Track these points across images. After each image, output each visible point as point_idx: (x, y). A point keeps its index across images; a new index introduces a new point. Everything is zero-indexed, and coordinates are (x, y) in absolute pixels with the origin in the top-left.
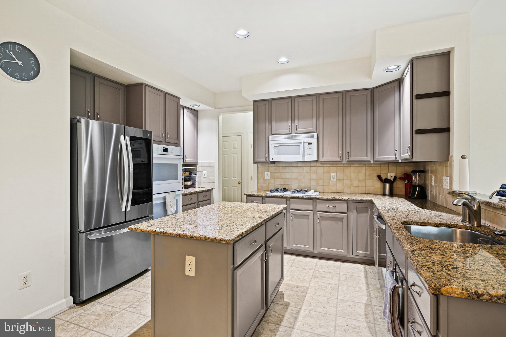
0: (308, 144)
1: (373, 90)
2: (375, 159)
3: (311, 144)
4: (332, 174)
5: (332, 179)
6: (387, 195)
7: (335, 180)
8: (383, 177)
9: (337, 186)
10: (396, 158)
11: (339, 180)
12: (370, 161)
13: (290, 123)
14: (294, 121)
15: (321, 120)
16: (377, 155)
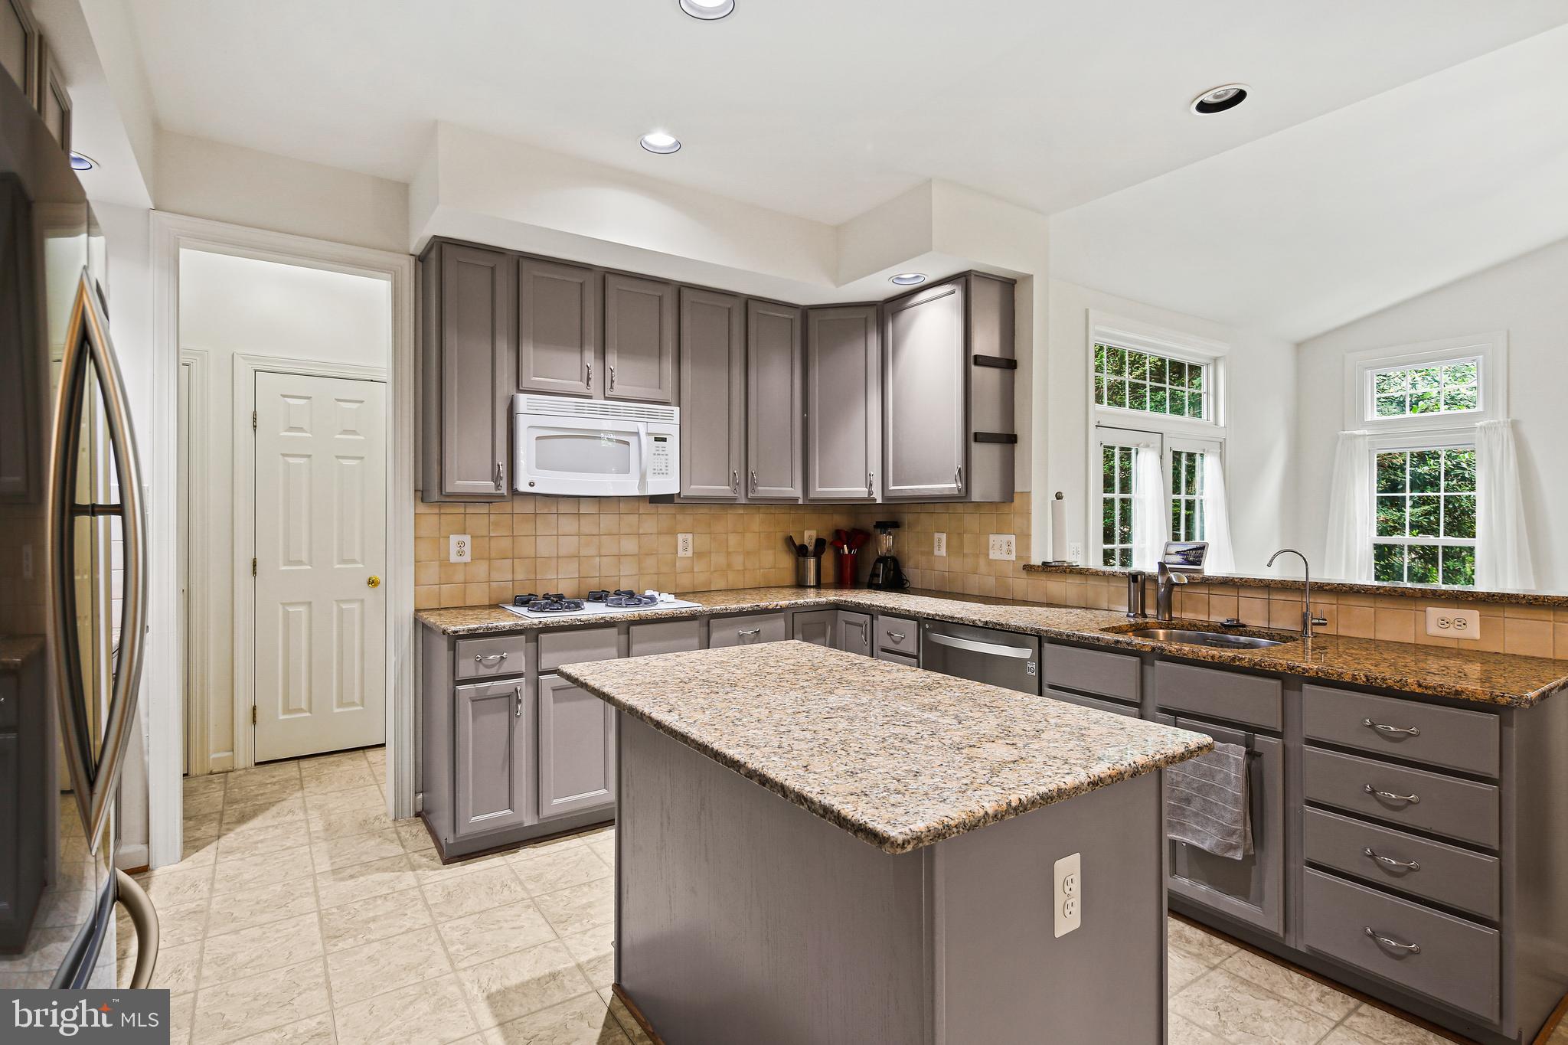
0: (656, 439)
1: (806, 313)
2: (812, 495)
3: (664, 440)
4: (681, 537)
5: (681, 553)
6: (810, 587)
7: (689, 554)
8: (797, 543)
9: (692, 571)
10: (870, 493)
11: (698, 554)
12: (797, 500)
13: (590, 358)
14: (602, 354)
15: (686, 367)
16: (817, 485)
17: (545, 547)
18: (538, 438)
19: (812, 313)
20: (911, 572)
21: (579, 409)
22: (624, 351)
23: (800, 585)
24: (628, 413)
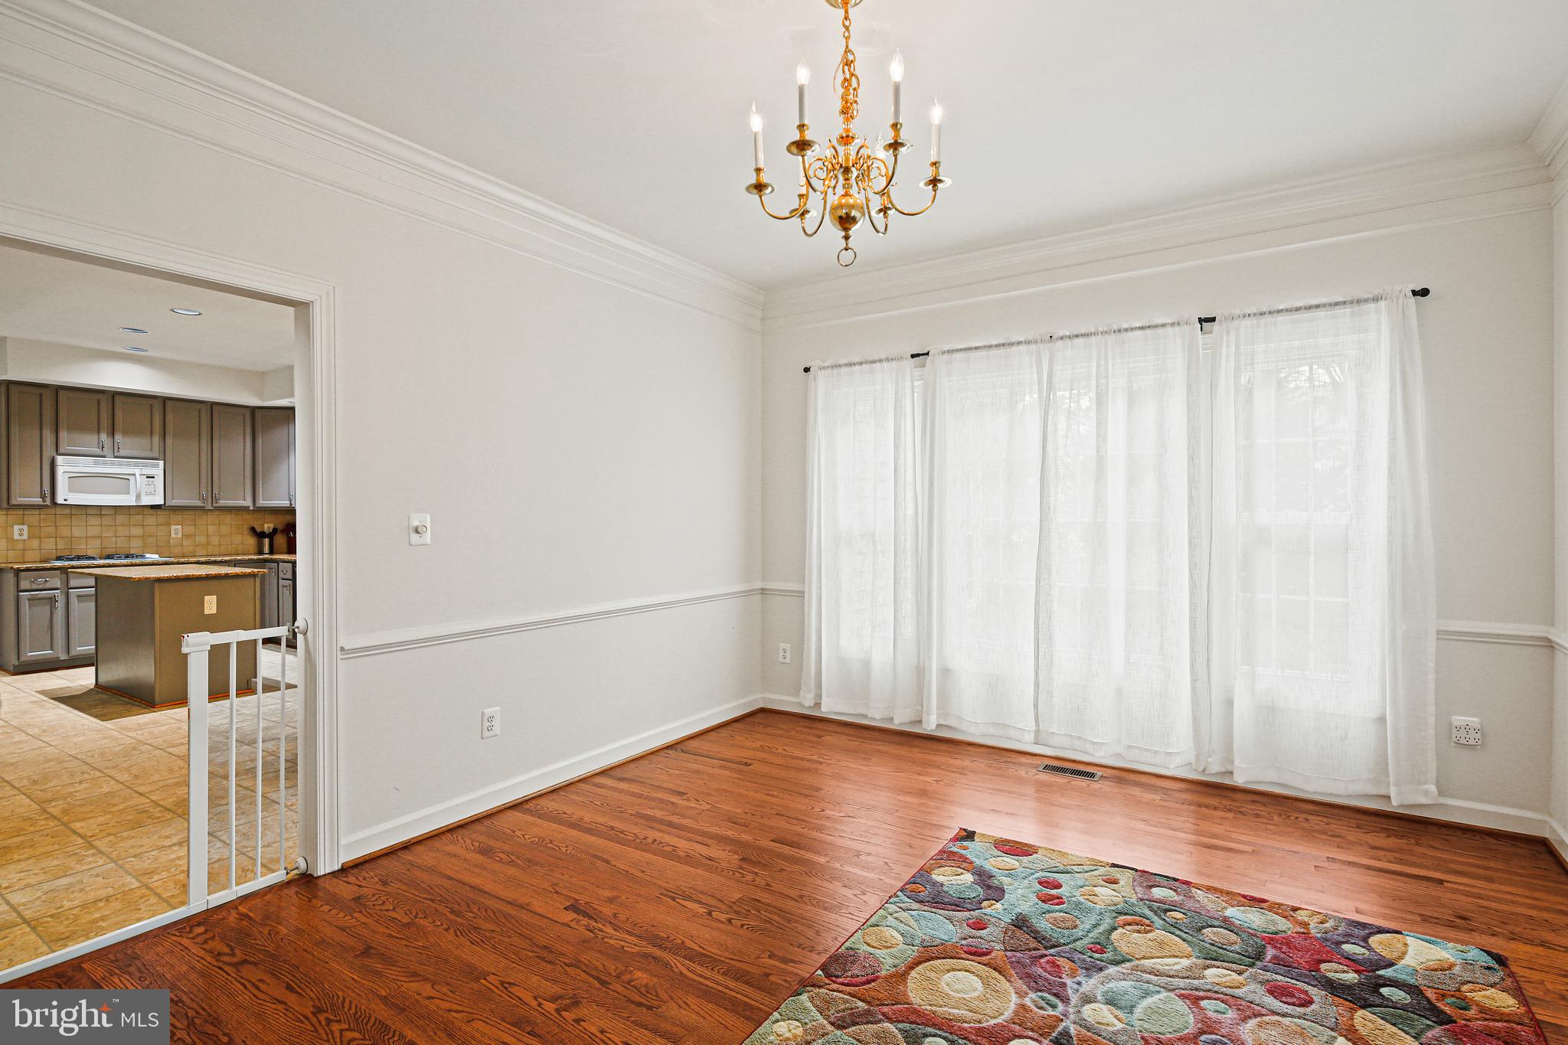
0: (148, 477)
1: (254, 410)
2: (257, 505)
3: (153, 477)
4: (173, 527)
5: (173, 535)
6: (266, 554)
7: (180, 535)
8: (259, 530)
9: (182, 546)
10: (291, 504)
11: (186, 536)
12: (249, 507)
13: (104, 437)
14: (112, 433)
15: (169, 441)
16: (261, 499)
17: (78, 532)
18: (70, 477)
19: (257, 411)
21: (96, 463)
22: (125, 433)
23: (261, 552)
24: (128, 465)
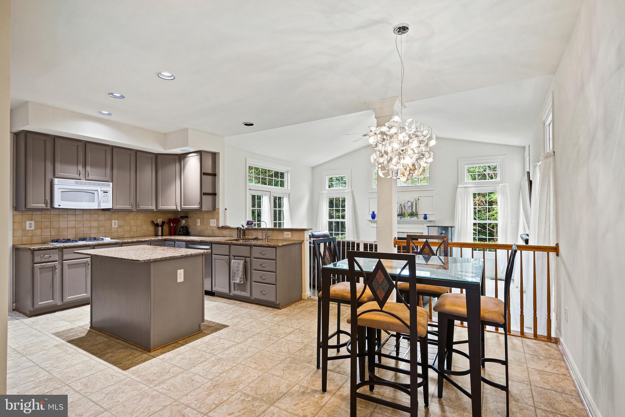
0: (104, 192)
1: (157, 155)
2: (159, 209)
3: (107, 192)
4: (113, 221)
5: (113, 226)
6: (160, 236)
7: (117, 226)
8: (155, 223)
9: (118, 232)
10: (177, 208)
11: (119, 226)
12: (154, 210)
13: (80, 168)
14: (85, 166)
15: (115, 171)
16: (160, 205)
17: (63, 224)
18: (61, 192)
19: (158, 156)
20: (191, 230)
21: (77, 183)
22: (92, 166)
23: (156, 235)
24: (94, 185)
